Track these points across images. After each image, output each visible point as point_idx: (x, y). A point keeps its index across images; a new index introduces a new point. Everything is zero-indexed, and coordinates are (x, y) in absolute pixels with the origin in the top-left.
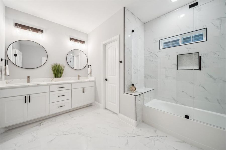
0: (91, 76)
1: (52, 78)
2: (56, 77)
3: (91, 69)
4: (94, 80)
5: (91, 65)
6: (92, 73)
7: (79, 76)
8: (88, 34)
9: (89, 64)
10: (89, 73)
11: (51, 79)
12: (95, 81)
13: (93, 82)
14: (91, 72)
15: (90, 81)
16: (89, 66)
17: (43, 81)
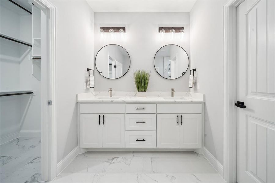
0: (195, 90)
1: (136, 92)
2: (139, 91)
3: (196, 78)
4: (202, 99)
5: (195, 70)
6: (198, 84)
7: (173, 90)
8: (189, 12)
9: (192, 68)
10: (191, 84)
11: (134, 93)
12: (205, 103)
13: (201, 105)
14: (195, 84)
15: (192, 102)
16: (192, 72)
17: (126, 96)
